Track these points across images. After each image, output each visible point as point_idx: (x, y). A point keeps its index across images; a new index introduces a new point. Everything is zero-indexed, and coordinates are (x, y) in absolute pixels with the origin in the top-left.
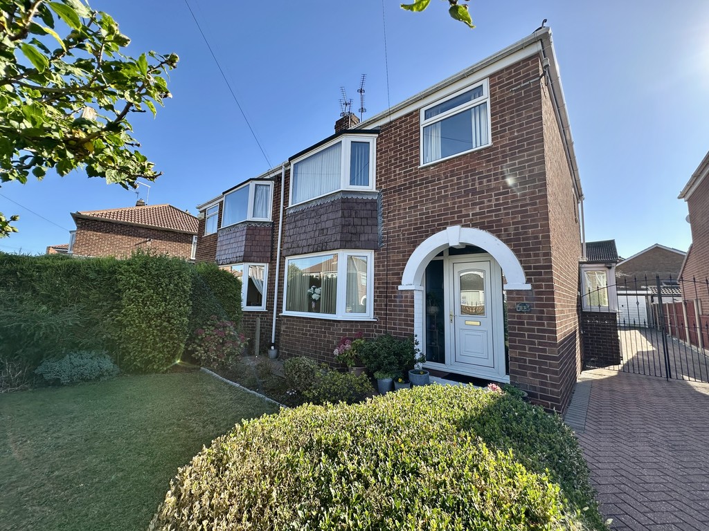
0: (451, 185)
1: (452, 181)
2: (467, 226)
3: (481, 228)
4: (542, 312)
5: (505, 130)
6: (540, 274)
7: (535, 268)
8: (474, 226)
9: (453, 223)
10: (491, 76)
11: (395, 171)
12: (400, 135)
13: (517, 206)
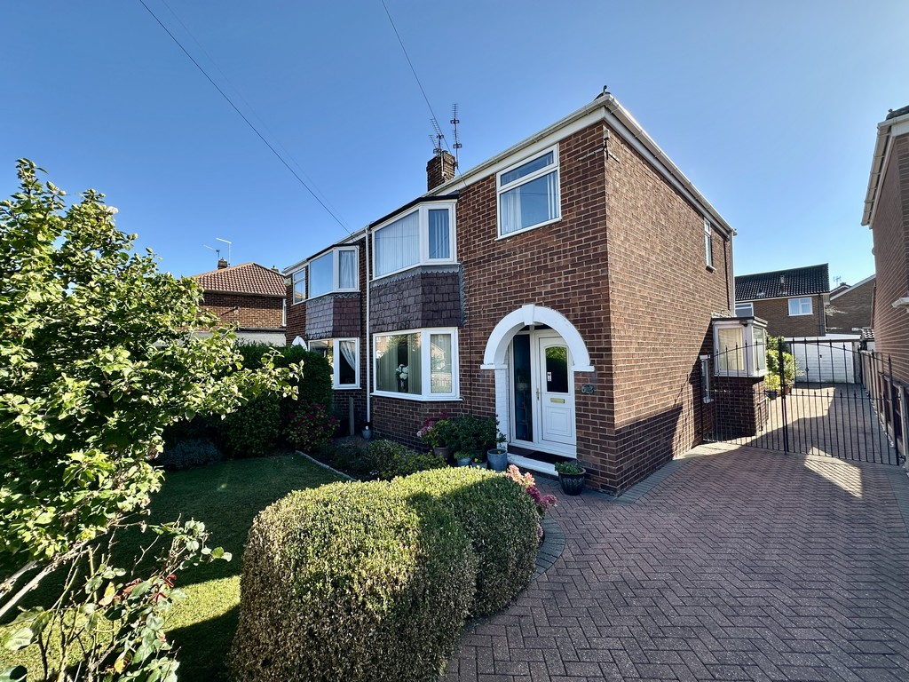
0: (526, 261)
1: (526, 256)
2: (540, 305)
3: (552, 308)
4: (603, 394)
6: (601, 356)
8: (547, 304)
9: (528, 301)
10: (561, 142)
11: (474, 242)
13: (583, 287)
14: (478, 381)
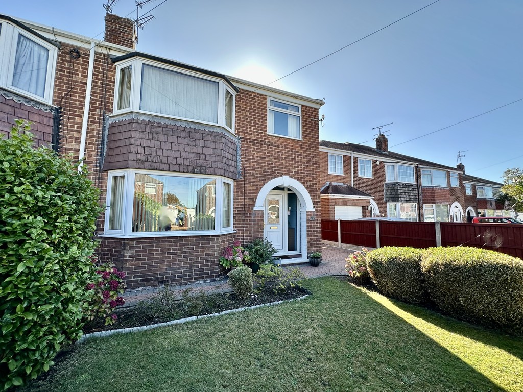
0: (285, 153)
1: (285, 150)
2: (292, 177)
3: (298, 180)
7: (316, 202)
8: (295, 178)
9: (286, 174)
10: (303, 106)
12: (254, 104)
14: (251, 218)
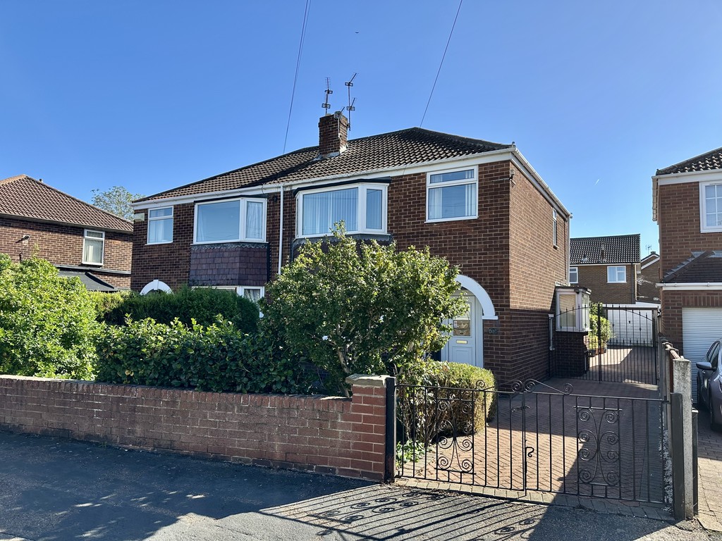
3: (469, 276)
5: (486, 209)
6: (503, 310)
7: (501, 306)
10: (480, 165)
11: (404, 220)
12: (409, 189)
